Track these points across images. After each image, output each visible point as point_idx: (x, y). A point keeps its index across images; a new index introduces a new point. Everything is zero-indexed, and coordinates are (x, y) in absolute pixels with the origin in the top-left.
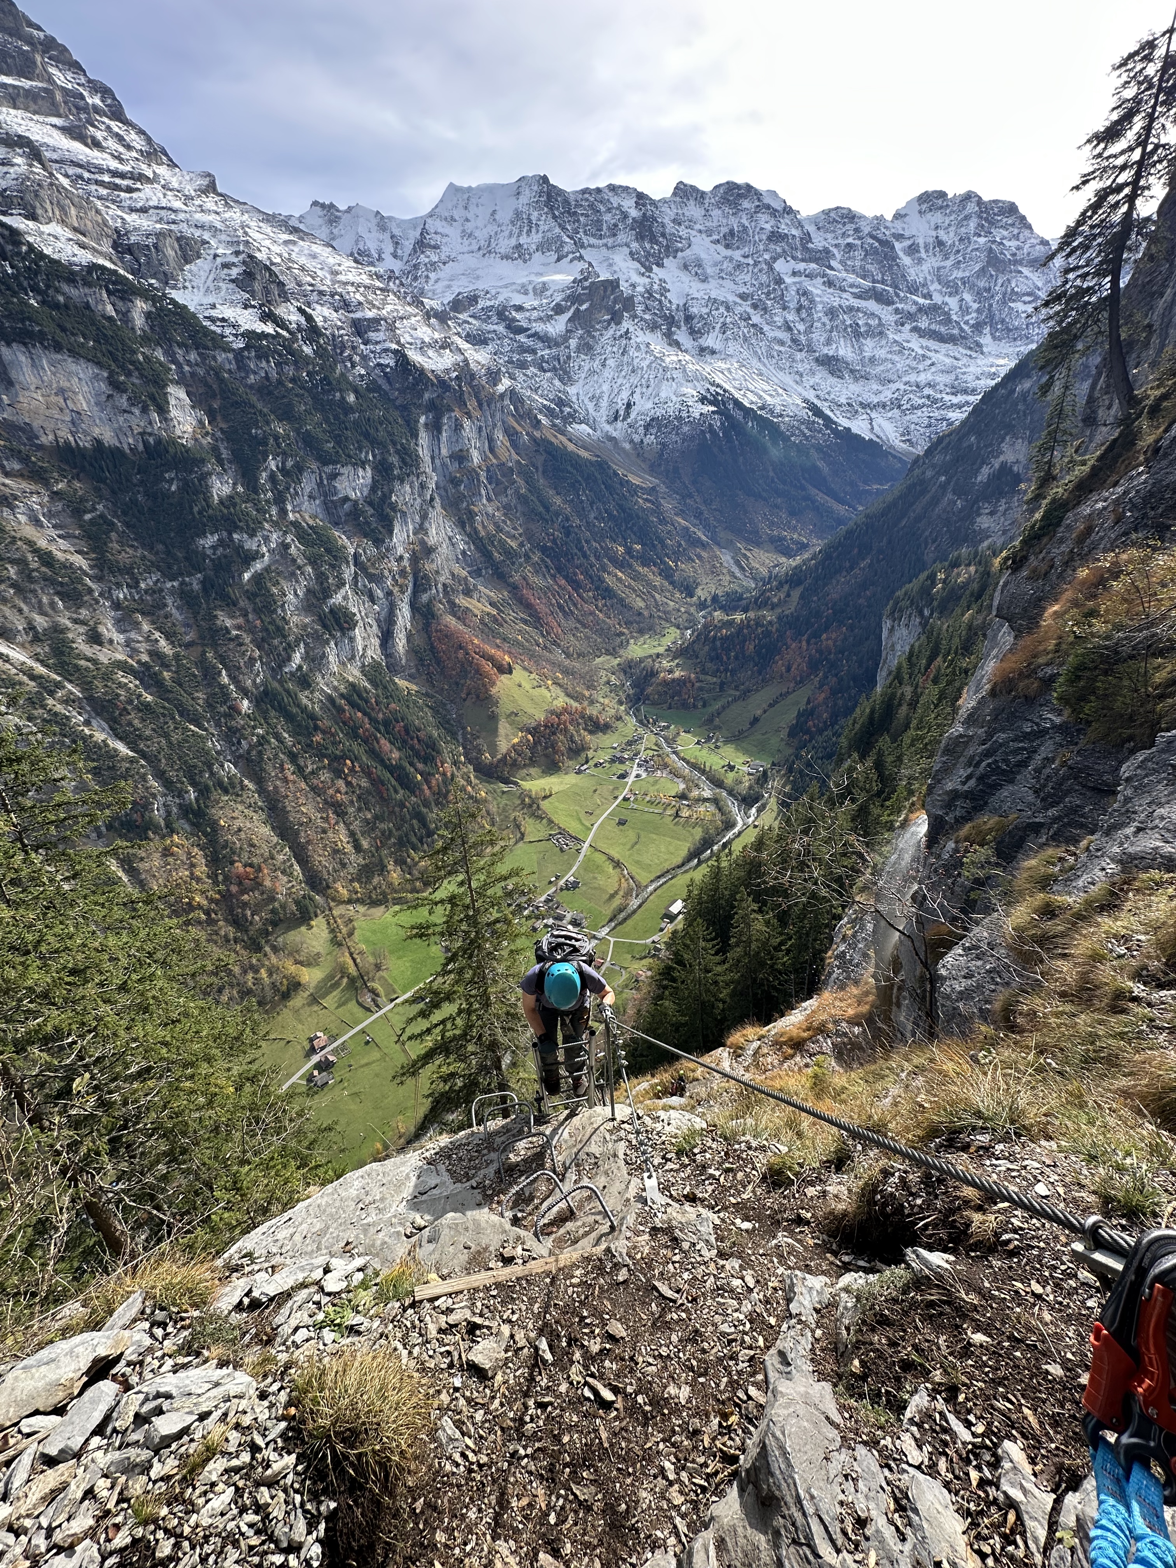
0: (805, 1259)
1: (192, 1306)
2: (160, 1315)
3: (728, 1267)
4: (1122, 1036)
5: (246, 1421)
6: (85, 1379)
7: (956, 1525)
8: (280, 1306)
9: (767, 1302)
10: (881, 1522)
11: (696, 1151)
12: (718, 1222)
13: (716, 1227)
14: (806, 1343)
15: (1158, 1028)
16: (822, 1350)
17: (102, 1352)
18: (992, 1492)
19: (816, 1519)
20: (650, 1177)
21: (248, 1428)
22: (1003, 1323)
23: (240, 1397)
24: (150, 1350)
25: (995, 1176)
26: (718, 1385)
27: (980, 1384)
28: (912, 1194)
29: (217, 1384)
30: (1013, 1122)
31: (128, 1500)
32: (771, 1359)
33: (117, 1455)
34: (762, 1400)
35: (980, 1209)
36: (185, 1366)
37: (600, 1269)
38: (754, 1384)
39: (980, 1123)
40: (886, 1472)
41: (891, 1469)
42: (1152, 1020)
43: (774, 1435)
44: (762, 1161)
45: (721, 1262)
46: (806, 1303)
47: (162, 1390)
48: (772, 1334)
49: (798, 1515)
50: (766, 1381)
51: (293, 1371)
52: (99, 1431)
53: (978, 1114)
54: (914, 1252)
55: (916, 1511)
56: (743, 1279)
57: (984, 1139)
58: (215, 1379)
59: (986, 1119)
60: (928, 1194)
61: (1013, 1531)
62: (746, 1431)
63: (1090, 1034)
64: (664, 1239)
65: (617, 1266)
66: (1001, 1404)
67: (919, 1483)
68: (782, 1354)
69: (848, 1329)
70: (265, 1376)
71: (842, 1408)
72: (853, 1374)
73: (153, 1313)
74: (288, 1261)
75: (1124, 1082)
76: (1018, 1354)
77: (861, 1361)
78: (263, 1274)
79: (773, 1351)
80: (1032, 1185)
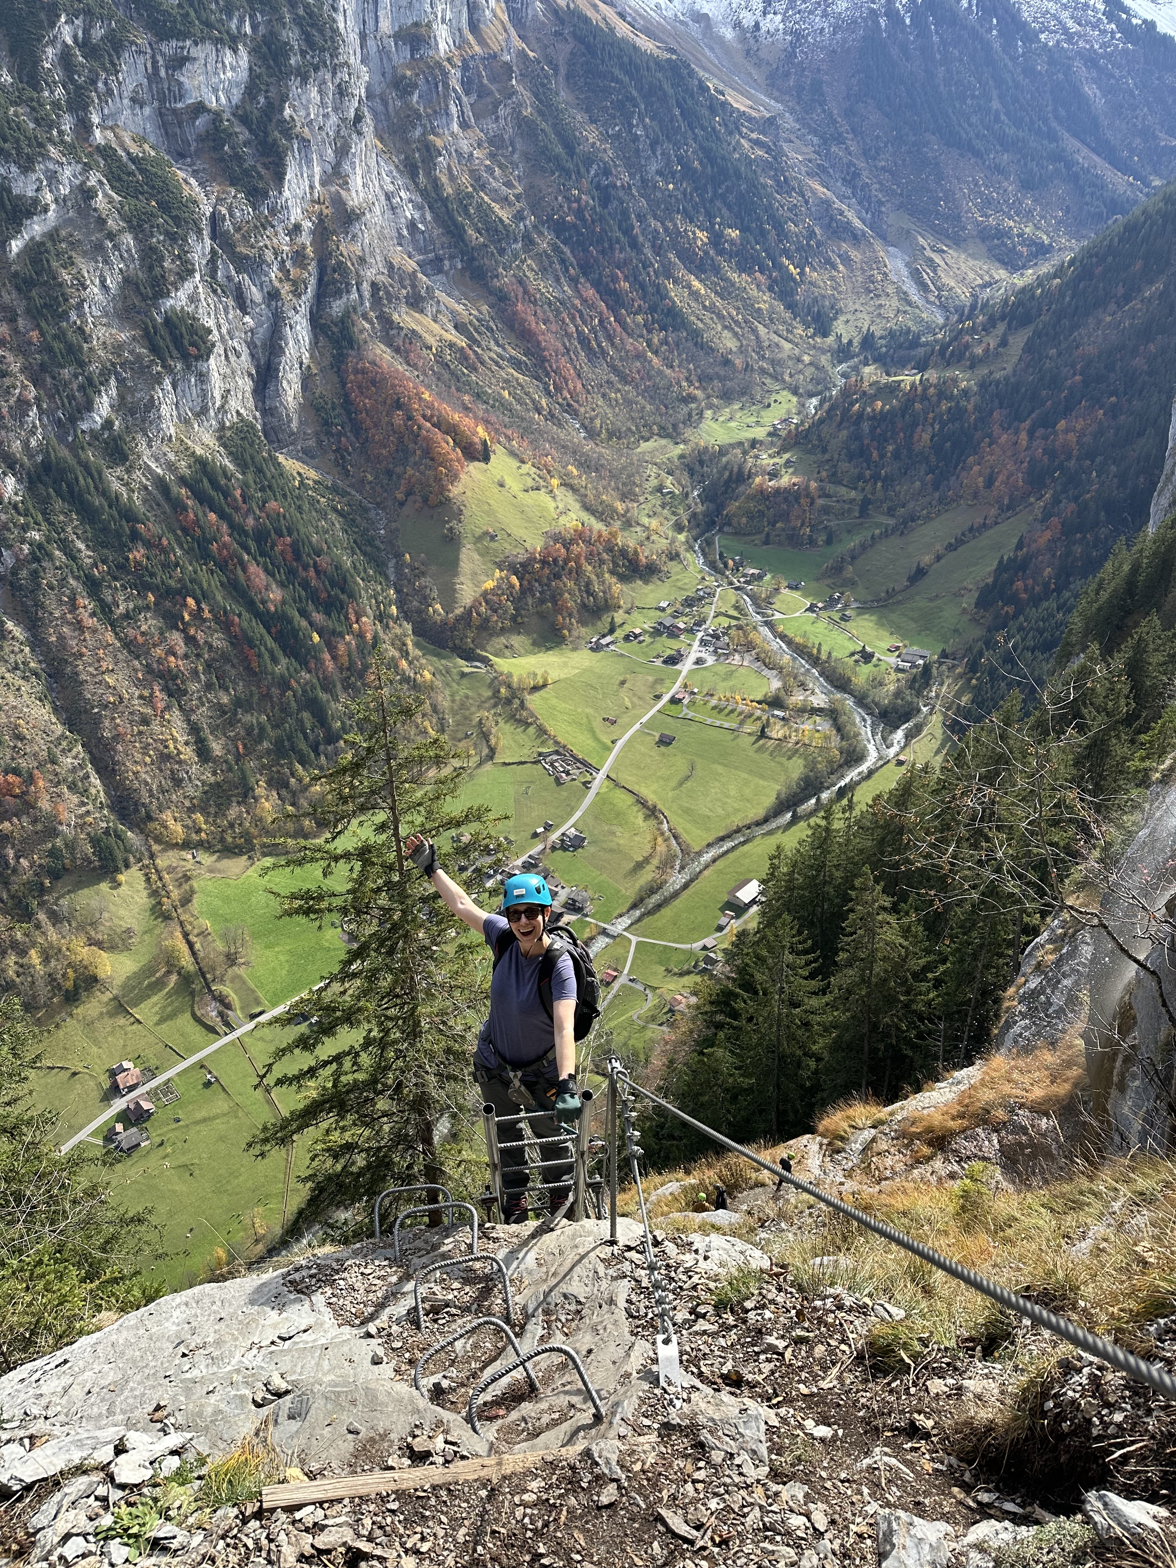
0: (917, 1493)
3: (785, 1496)
8: (40, 1499)
9: (846, 1556)
11: (749, 1304)
12: (775, 1422)
13: (771, 1430)
20: (666, 1342)
28: (1108, 1405)
37: (572, 1484)
44: (858, 1330)
45: (775, 1487)
46: (910, 1562)
54: (1101, 1498)
56: (808, 1516)
60: (1136, 1406)
64: (683, 1443)
65: (599, 1480)
74: (57, 1431)
78: (14, 1447)
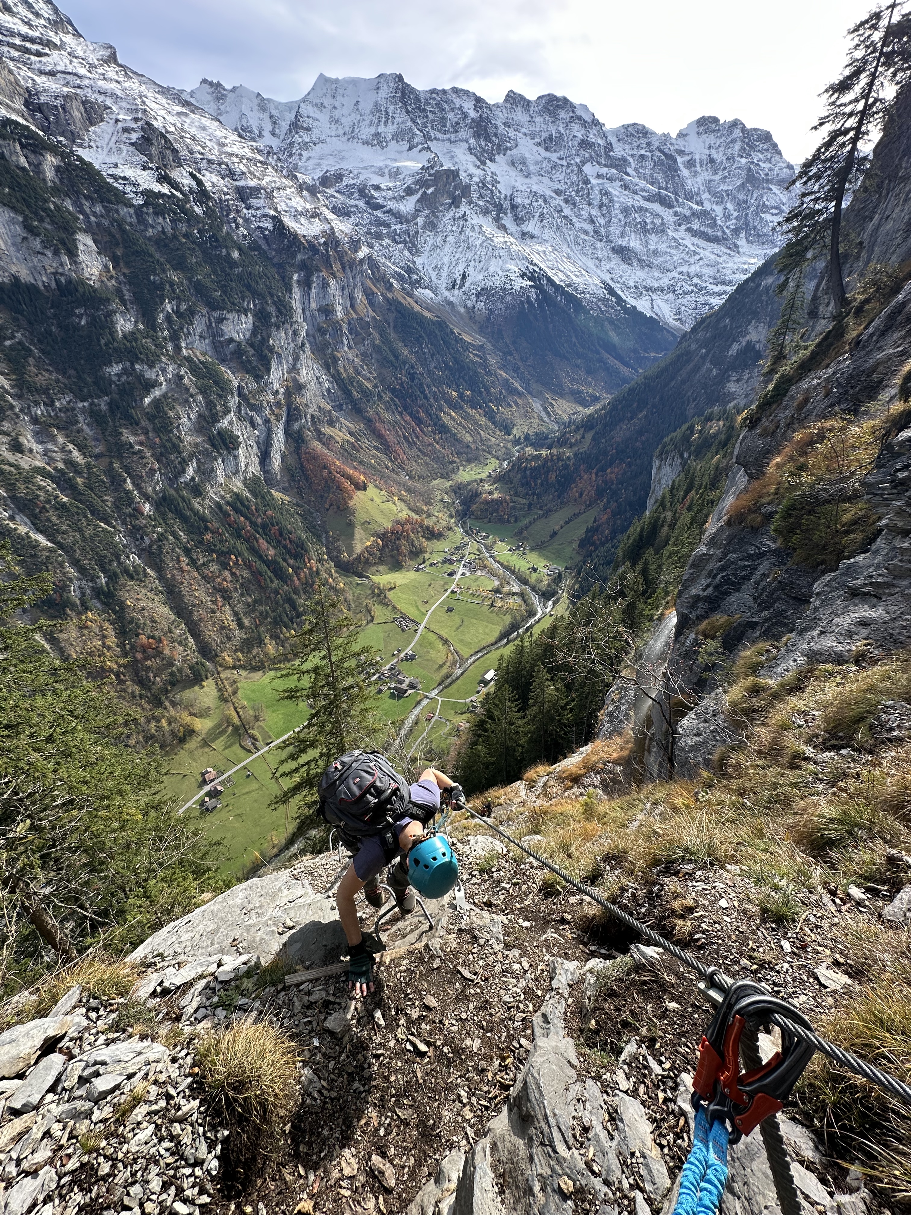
0: (565, 948)
1: (117, 995)
2: (93, 1003)
3: (511, 956)
4: (794, 785)
5: (162, 1078)
6: (39, 1052)
7: (647, 1128)
8: (184, 992)
9: (537, 980)
10: (598, 1129)
11: (493, 869)
12: (506, 922)
13: (504, 926)
14: (561, 1008)
15: (820, 780)
16: (572, 1013)
17: (51, 1033)
18: (671, 1106)
19: (556, 1129)
20: (459, 890)
21: (164, 1083)
22: (689, 995)
23: (157, 1061)
24: (87, 1028)
25: (694, 894)
26: (499, 1038)
27: (671, 1036)
28: (639, 905)
29: (140, 1053)
30: (709, 855)
31: (76, 1137)
32: (537, 1019)
33: (66, 1106)
34: (529, 1047)
35: (682, 917)
36: (114, 1040)
37: (421, 960)
38: (524, 1036)
39: (688, 856)
40: (605, 1096)
41: (608, 1094)
42: (816, 774)
43: (532, 1076)
44: (540, 876)
45: (506, 953)
46: (563, 980)
47: (99, 1059)
48: (538, 1002)
49: (545, 1127)
50: (533, 1034)
51: (196, 1041)
52: (52, 1089)
53: (687, 850)
54: (636, 947)
55: (621, 1120)
56: (521, 964)
57: (689, 867)
58: (138, 1050)
59: (692, 854)
60: (650, 905)
61: (682, 1131)
62: (518, 1069)
63: (774, 783)
64: (467, 937)
65: (432, 957)
66: (683, 1049)
67: (625, 1102)
68: (544, 1016)
69: (589, 999)
70: (175, 1046)
71: (580, 1055)
72: (590, 1030)
73: (88, 1001)
74: (190, 959)
75: (790, 820)
76: (696, 1016)
77: (596, 1021)
78: (171, 969)
79: (539, 1014)
80: (718, 900)
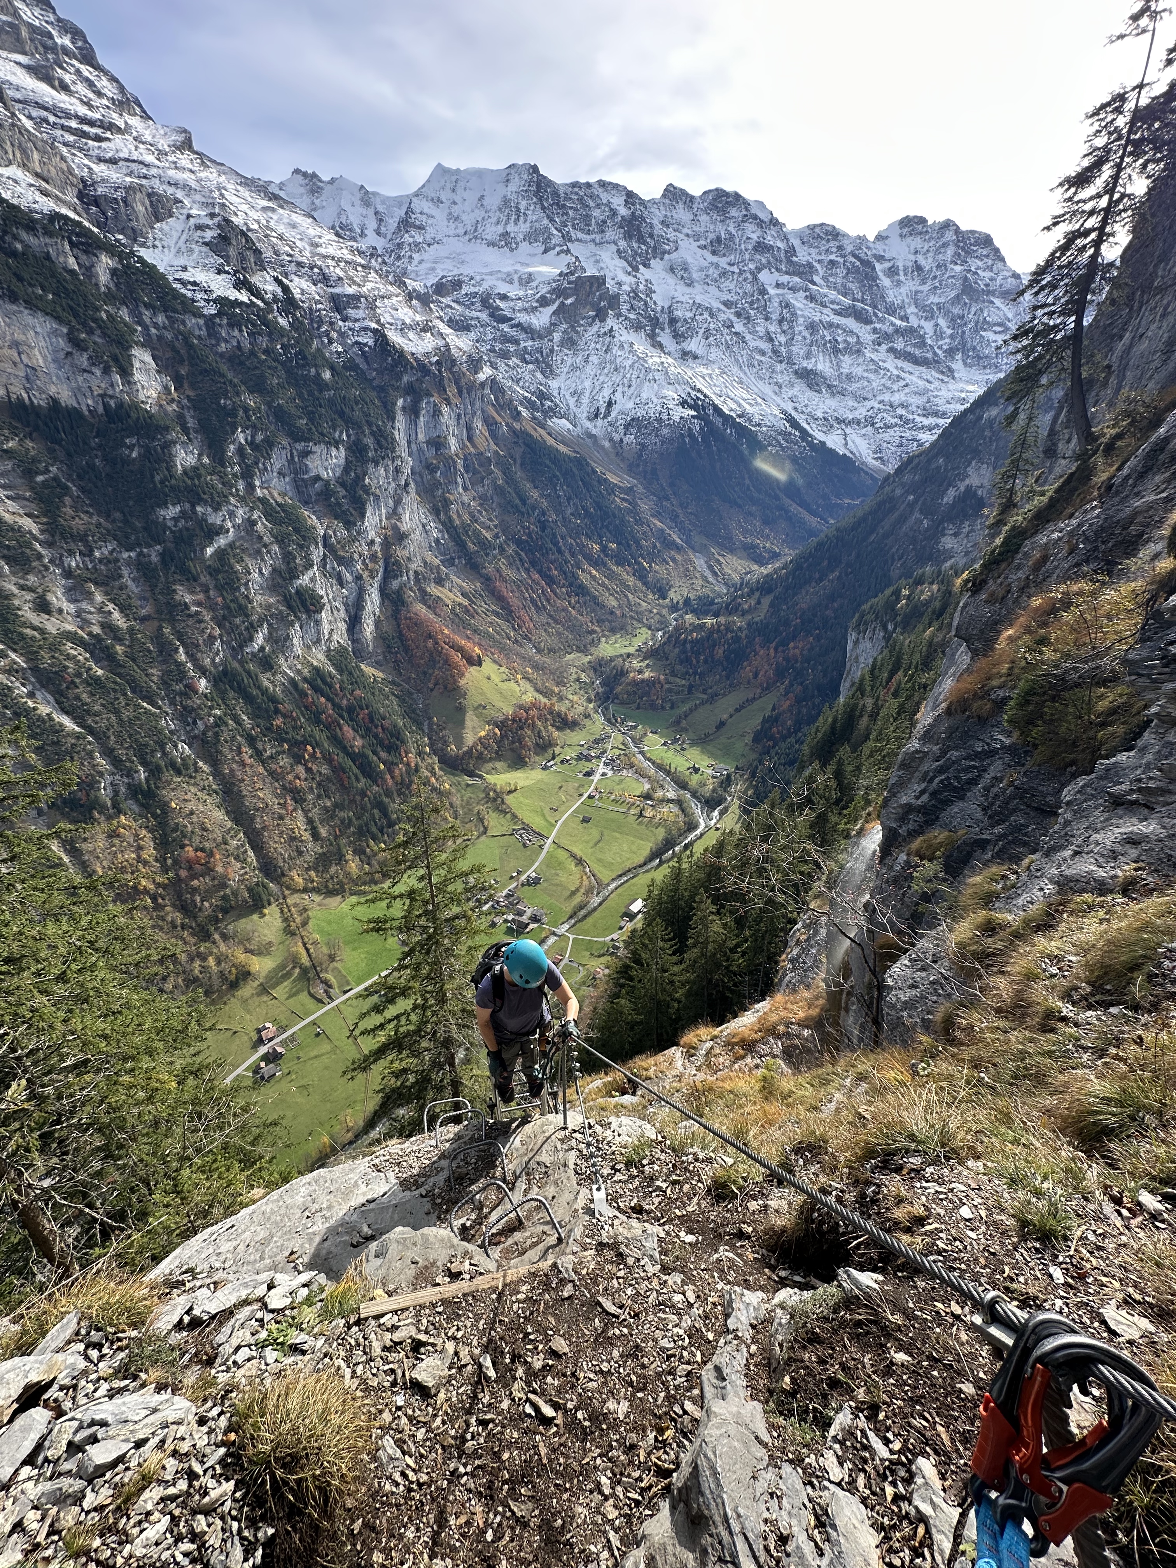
0: (745, 1274)
1: (129, 1325)
2: (95, 1336)
3: (670, 1282)
4: (1049, 1054)
5: (184, 1447)
6: (15, 1406)
7: (870, 1539)
8: (221, 1324)
9: (706, 1317)
10: (801, 1538)
11: (645, 1162)
12: (662, 1235)
13: (660, 1240)
14: (741, 1358)
15: (1083, 1048)
16: (756, 1365)
17: (34, 1378)
18: (905, 1506)
19: (741, 1537)
20: (599, 1189)
21: (186, 1454)
22: (924, 1343)
23: (178, 1423)
24: (85, 1373)
25: (924, 1199)
26: (655, 1400)
27: (899, 1402)
29: (155, 1411)
30: (943, 1146)
31: (58, 1533)
32: (707, 1374)
33: (48, 1486)
34: (697, 1414)
35: (908, 1230)
36: (120, 1391)
37: (546, 1285)
38: (691, 1399)
39: (913, 1146)
40: (809, 1488)
41: (813, 1487)
42: (1077, 1039)
43: (706, 1456)
44: (708, 1173)
45: (664, 1278)
46: (743, 1319)
47: (97, 1417)
48: (709, 1349)
49: (724, 1534)
50: (702, 1395)
51: (234, 1395)
52: (30, 1460)
53: (912, 1137)
54: (846, 1272)
55: (834, 1527)
56: (684, 1294)
57: (916, 1161)
58: (153, 1405)
59: (919, 1142)
61: (922, 1544)
62: (681, 1445)
63: (1021, 1052)
64: (609, 1254)
65: (562, 1282)
66: (918, 1422)
67: (838, 1500)
68: (717, 1369)
69: (781, 1345)
70: (205, 1400)
71: (771, 1427)
72: (784, 1391)
73: (88, 1333)
74: (231, 1277)
75: (1049, 1101)
76: (935, 1373)
77: (792, 1378)
78: (204, 1290)
79: (710, 1366)
80: (958, 1208)
